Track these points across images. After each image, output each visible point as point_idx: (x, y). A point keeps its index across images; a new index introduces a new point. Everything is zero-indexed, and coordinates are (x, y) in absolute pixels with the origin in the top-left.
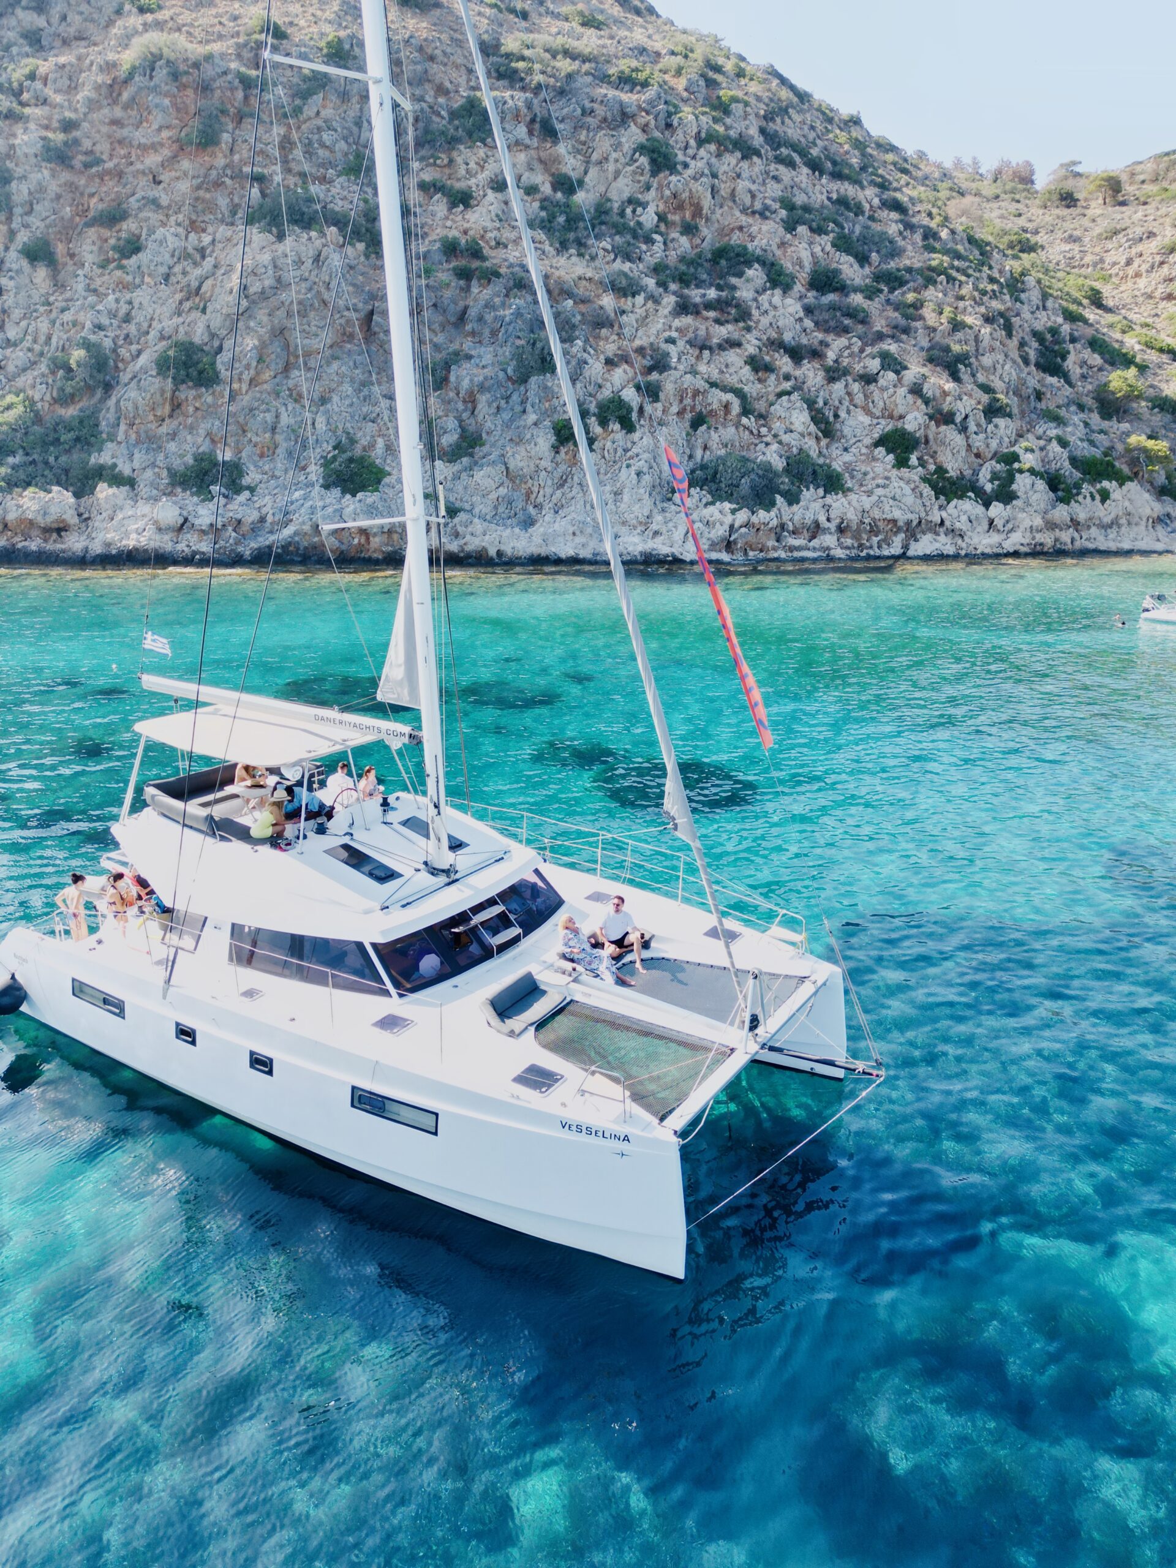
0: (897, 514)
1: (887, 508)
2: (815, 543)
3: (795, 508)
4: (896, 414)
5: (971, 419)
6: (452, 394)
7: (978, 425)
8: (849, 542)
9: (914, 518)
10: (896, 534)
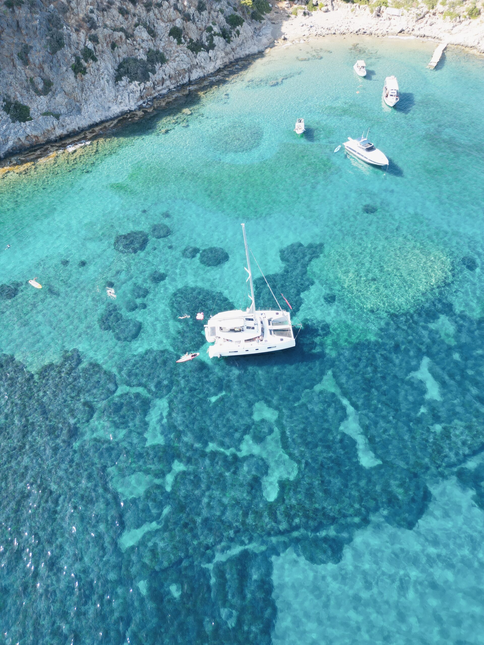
0: (185, 67)
1: (181, 65)
2: (164, 86)
3: (156, 75)
4: (172, 19)
5: (195, 15)
6: (33, 66)
7: (198, 17)
8: (174, 81)
9: (189, 66)
10: (186, 73)
